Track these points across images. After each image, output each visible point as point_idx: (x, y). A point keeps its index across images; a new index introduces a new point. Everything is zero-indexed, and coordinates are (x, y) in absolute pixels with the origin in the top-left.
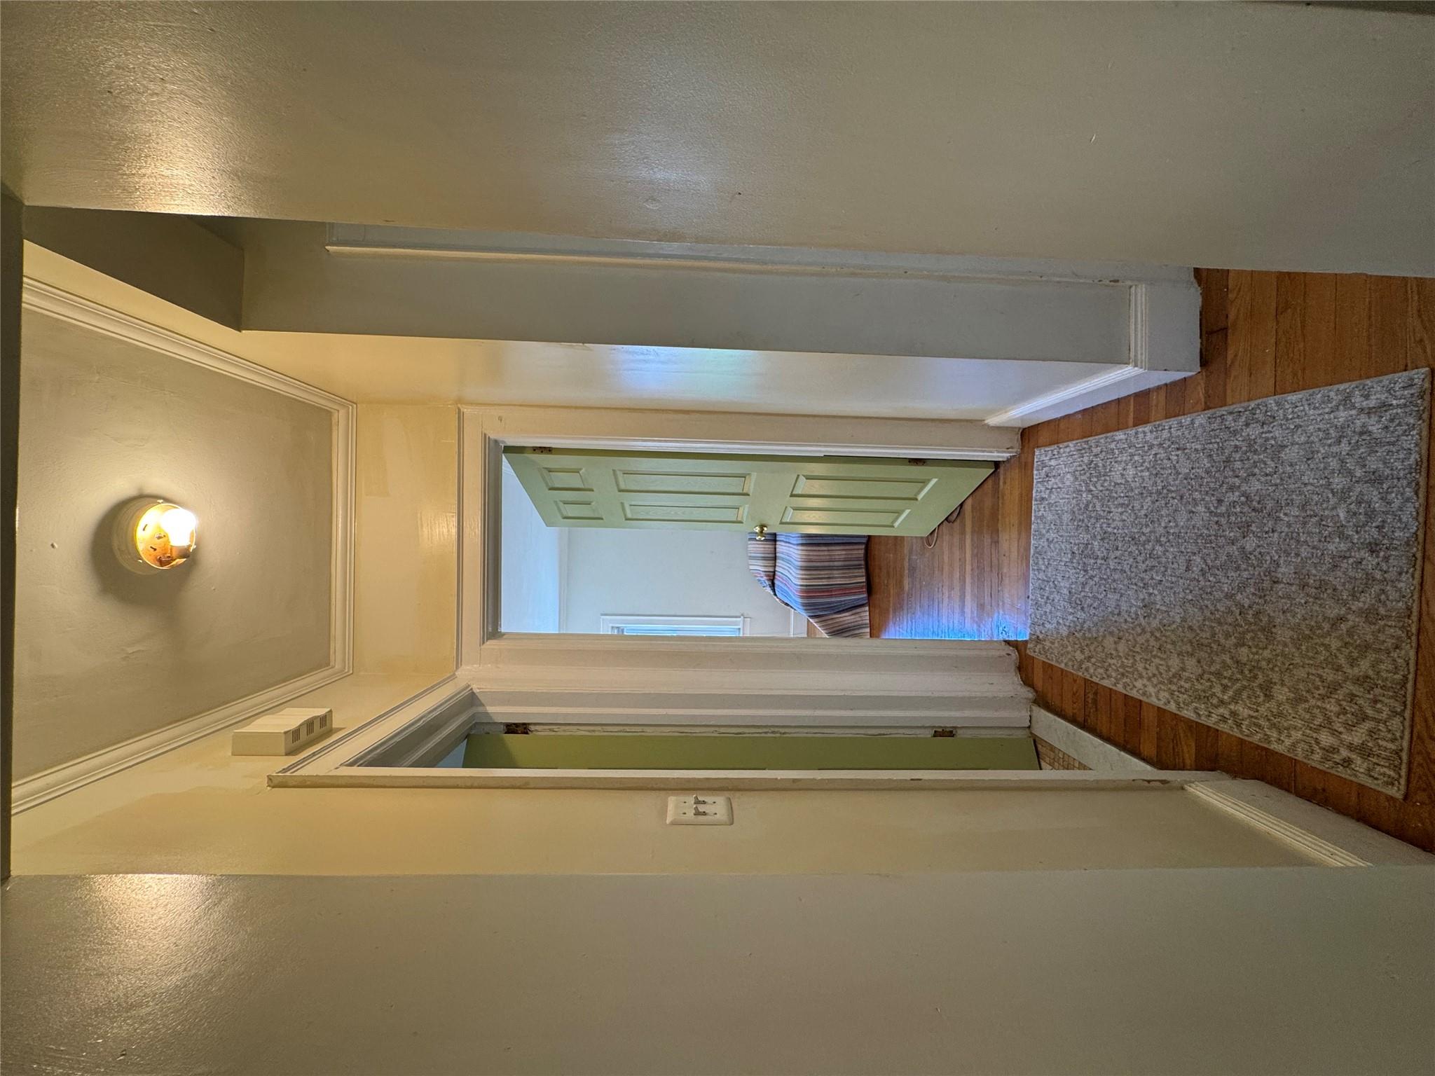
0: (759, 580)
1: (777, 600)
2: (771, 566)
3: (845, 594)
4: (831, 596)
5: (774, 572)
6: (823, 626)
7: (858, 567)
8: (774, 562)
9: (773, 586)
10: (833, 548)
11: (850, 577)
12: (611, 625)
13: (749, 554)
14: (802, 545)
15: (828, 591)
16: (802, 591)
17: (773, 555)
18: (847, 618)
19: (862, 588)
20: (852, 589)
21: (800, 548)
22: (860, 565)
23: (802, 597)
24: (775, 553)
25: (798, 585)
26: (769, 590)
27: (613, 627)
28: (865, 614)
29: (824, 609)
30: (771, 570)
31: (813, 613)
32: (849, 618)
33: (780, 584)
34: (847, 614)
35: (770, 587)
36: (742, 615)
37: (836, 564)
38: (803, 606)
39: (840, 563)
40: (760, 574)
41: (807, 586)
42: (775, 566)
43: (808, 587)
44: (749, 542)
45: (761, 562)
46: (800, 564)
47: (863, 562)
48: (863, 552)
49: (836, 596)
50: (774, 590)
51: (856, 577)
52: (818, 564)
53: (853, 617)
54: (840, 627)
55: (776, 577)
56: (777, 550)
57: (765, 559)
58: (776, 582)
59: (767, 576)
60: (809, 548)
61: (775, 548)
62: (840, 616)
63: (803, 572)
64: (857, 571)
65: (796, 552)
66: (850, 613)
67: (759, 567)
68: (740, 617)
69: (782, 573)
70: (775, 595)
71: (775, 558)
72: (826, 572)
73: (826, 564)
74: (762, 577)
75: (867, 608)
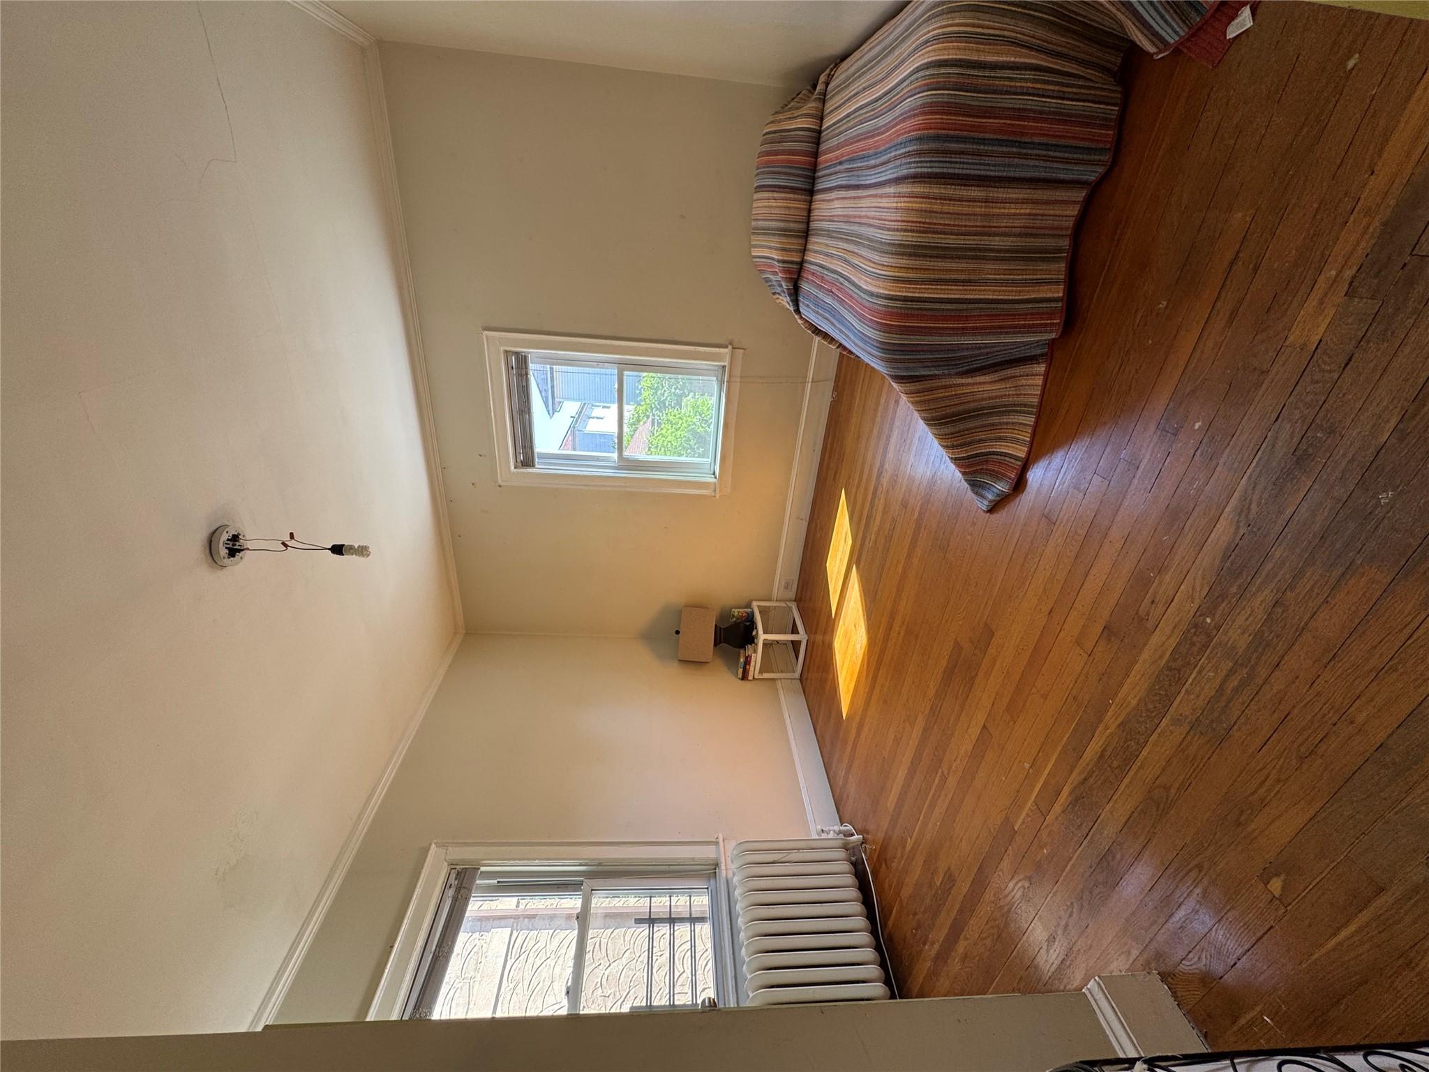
0: (767, 280)
1: (800, 322)
2: (796, 251)
3: (1001, 330)
4: (963, 331)
5: (801, 264)
6: (921, 402)
7: (1045, 255)
8: (801, 241)
9: (795, 293)
10: (1000, 193)
11: (1025, 283)
12: (502, 348)
13: (754, 223)
14: (915, 178)
15: (958, 318)
16: (889, 314)
17: (801, 226)
18: (985, 387)
19: (1051, 314)
20: (1025, 315)
21: (905, 189)
22: (1059, 250)
23: (886, 328)
24: (808, 223)
25: (872, 294)
26: (785, 301)
27: (506, 352)
28: (1032, 381)
29: (936, 363)
30: (796, 258)
31: (907, 369)
32: (987, 387)
33: (814, 291)
34: (987, 378)
35: (790, 295)
36: (731, 344)
37: (997, 242)
38: (884, 350)
39: (1007, 242)
40: (772, 266)
41: (905, 299)
42: (804, 251)
43: (910, 305)
44: (756, 196)
45: (774, 241)
46: (898, 237)
47: (1065, 243)
48: (1074, 211)
49: (976, 331)
50: (796, 303)
51: (1038, 283)
52: (951, 240)
53: (998, 386)
54: (961, 408)
55: (805, 275)
56: (815, 213)
57: (786, 233)
58: (804, 286)
59: (786, 271)
60: (936, 190)
61: (809, 211)
62: (970, 380)
63: (903, 262)
64: (1044, 266)
65: (884, 203)
66: (996, 376)
67: (770, 251)
68: (727, 347)
69: (821, 266)
70: (798, 311)
71: (806, 234)
72: (964, 265)
73: (971, 241)
74: (775, 273)
75: (1041, 368)
